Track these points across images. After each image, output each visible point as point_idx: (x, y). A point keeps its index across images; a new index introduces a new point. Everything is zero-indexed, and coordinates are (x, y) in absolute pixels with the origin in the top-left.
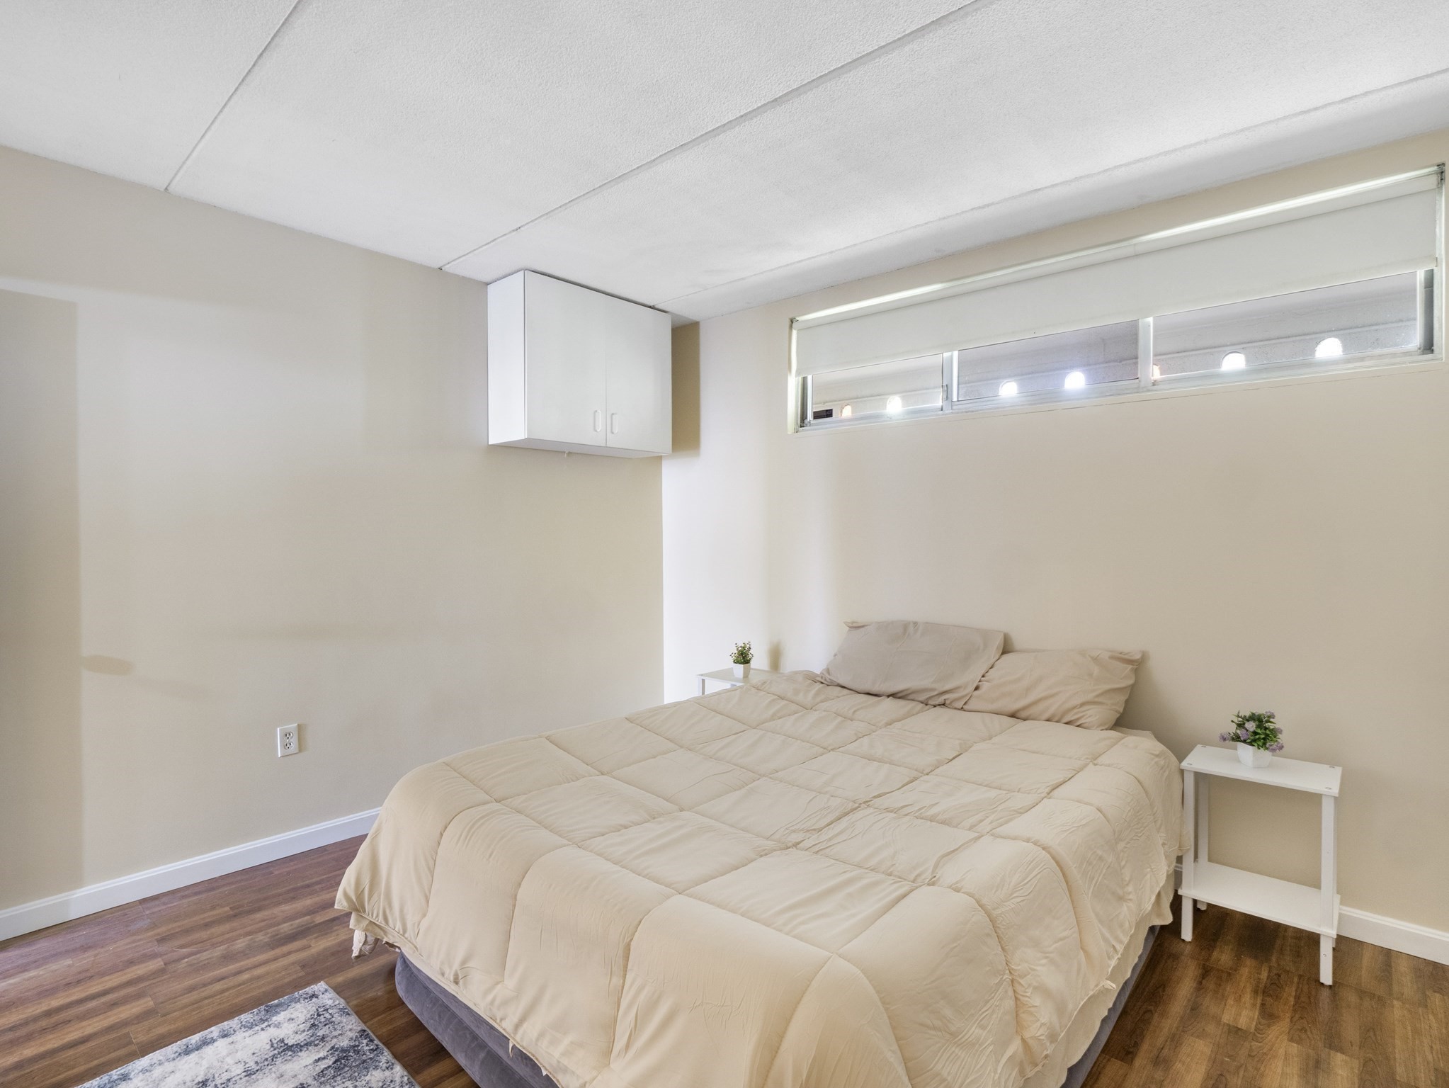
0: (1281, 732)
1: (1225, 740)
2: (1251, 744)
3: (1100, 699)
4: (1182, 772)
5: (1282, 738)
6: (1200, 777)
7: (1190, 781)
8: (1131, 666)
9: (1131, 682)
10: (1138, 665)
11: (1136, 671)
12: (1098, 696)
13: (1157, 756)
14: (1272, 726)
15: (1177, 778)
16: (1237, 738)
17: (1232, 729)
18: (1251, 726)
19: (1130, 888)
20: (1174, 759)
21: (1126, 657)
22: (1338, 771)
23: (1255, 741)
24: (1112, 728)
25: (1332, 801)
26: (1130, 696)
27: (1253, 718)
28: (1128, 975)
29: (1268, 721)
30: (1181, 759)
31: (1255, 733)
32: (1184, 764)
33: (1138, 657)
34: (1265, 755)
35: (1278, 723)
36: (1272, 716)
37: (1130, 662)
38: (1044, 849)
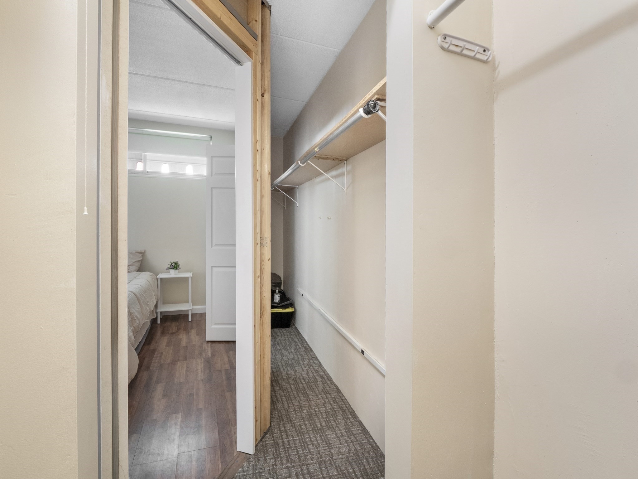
0: (180, 265)
1: (167, 269)
2: (173, 269)
3: (134, 264)
4: (157, 279)
5: (180, 267)
6: (161, 279)
7: (159, 280)
8: (141, 254)
9: (141, 259)
10: (143, 254)
11: (143, 256)
12: (132, 263)
13: (151, 276)
14: (178, 264)
15: (156, 280)
16: (170, 268)
17: (169, 266)
18: (173, 264)
19: (149, 303)
20: (155, 276)
21: (140, 252)
22: (192, 273)
23: (174, 268)
24: (137, 271)
25: (191, 278)
26: (141, 263)
27: (174, 262)
28: (148, 327)
29: (177, 263)
30: (157, 276)
31: (174, 266)
32: (158, 277)
33: (143, 252)
34: (177, 271)
35: (179, 263)
36: (178, 262)
37: (141, 253)
38: (131, 292)
